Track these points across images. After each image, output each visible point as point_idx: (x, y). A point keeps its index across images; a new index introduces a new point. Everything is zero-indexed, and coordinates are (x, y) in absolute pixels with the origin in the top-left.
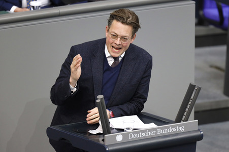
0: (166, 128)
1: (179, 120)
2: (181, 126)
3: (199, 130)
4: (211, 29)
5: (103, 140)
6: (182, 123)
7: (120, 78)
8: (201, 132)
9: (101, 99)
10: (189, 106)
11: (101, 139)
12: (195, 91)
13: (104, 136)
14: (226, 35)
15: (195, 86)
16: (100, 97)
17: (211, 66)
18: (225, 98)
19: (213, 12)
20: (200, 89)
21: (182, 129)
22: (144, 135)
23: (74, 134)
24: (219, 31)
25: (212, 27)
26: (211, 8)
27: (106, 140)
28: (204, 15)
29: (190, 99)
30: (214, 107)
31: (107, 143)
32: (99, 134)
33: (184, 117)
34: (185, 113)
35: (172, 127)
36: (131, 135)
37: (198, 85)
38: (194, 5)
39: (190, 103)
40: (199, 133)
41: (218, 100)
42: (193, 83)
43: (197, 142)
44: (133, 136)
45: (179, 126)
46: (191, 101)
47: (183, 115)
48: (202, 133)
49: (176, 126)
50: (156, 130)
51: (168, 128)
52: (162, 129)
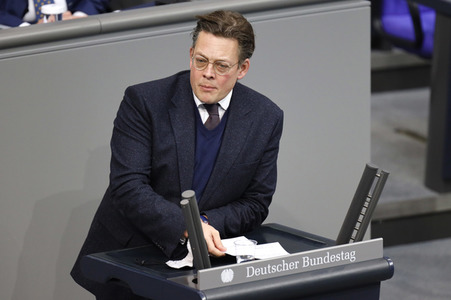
0: (318, 255)
1: (344, 238)
2: (349, 250)
3: (385, 258)
4: (398, 56)
5: (195, 281)
6: (351, 244)
7: (222, 151)
8: (389, 262)
9: (191, 199)
10: (364, 210)
11: (190, 278)
12: (376, 179)
13: (196, 272)
14: (427, 67)
15: (376, 170)
16: (188, 194)
17: (398, 131)
18: (429, 194)
19: (401, 23)
20: (386, 176)
21: (351, 257)
22: (275, 269)
23: (136, 270)
24: (413, 59)
25: (397, 52)
26: (396, 13)
27: (200, 281)
28: (383, 28)
29: (366, 195)
30: (408, 212)
31: (202, 286)
32: (186, 268)
33: (355, 233)
34: (358, 225)
35: (332, 252)
36: (251, 270)
37: (381, 168)
38: (369, 8)
39: (366, 204)
40: (384, 265)
41: (413, 197)
43: (382, 282)
44: (255, 272)
45: (345, 250)
46: (368, 199)
47: (353, 228)
48: (391, 264)
49: (339, 251)
50: (300, 259)
51: (323, 254)
52: (311, 256)
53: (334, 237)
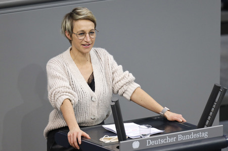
0: (187, 134)
1: (202, 125)
2: (204, 131)
3: (224, 136)
5: (118, 147)
6: (205, 128)
8: (226, 138)
10: (213, 109)
12: (220, 92)
15: (220, 87)
16: (115, 99)
20: (225, 91)
21: (205, 135)
22: (163, 141)
27: (121, 147)
29: (214, 101)
33: (208, 122)
34: (209, 118)
35: (195, 133)
36: (149, 142)
37: (223, 86)
39: (214, 106)
40: (224, 140)
42: (218, 84)
43: (222, 149)
44: (151, 143)
45: (202, 131)
46: (215, 103)
47: (207, 119)
49: (198, 132)
50: (176, 136)
51: (190, 133)
52: (183, 134)
53: (196, 124)
